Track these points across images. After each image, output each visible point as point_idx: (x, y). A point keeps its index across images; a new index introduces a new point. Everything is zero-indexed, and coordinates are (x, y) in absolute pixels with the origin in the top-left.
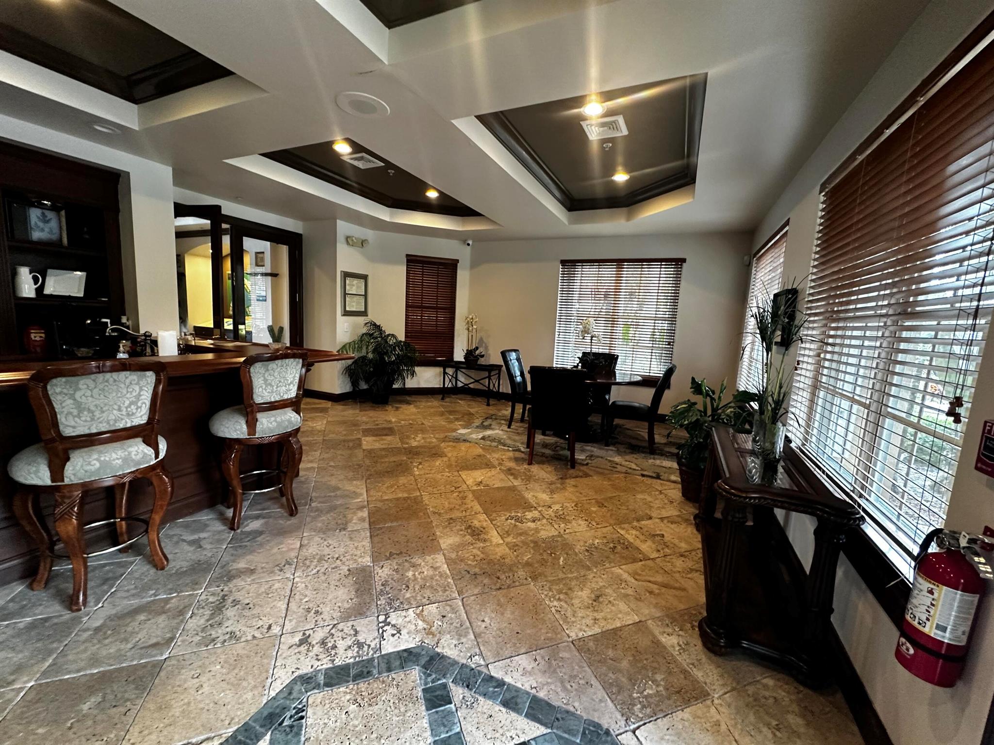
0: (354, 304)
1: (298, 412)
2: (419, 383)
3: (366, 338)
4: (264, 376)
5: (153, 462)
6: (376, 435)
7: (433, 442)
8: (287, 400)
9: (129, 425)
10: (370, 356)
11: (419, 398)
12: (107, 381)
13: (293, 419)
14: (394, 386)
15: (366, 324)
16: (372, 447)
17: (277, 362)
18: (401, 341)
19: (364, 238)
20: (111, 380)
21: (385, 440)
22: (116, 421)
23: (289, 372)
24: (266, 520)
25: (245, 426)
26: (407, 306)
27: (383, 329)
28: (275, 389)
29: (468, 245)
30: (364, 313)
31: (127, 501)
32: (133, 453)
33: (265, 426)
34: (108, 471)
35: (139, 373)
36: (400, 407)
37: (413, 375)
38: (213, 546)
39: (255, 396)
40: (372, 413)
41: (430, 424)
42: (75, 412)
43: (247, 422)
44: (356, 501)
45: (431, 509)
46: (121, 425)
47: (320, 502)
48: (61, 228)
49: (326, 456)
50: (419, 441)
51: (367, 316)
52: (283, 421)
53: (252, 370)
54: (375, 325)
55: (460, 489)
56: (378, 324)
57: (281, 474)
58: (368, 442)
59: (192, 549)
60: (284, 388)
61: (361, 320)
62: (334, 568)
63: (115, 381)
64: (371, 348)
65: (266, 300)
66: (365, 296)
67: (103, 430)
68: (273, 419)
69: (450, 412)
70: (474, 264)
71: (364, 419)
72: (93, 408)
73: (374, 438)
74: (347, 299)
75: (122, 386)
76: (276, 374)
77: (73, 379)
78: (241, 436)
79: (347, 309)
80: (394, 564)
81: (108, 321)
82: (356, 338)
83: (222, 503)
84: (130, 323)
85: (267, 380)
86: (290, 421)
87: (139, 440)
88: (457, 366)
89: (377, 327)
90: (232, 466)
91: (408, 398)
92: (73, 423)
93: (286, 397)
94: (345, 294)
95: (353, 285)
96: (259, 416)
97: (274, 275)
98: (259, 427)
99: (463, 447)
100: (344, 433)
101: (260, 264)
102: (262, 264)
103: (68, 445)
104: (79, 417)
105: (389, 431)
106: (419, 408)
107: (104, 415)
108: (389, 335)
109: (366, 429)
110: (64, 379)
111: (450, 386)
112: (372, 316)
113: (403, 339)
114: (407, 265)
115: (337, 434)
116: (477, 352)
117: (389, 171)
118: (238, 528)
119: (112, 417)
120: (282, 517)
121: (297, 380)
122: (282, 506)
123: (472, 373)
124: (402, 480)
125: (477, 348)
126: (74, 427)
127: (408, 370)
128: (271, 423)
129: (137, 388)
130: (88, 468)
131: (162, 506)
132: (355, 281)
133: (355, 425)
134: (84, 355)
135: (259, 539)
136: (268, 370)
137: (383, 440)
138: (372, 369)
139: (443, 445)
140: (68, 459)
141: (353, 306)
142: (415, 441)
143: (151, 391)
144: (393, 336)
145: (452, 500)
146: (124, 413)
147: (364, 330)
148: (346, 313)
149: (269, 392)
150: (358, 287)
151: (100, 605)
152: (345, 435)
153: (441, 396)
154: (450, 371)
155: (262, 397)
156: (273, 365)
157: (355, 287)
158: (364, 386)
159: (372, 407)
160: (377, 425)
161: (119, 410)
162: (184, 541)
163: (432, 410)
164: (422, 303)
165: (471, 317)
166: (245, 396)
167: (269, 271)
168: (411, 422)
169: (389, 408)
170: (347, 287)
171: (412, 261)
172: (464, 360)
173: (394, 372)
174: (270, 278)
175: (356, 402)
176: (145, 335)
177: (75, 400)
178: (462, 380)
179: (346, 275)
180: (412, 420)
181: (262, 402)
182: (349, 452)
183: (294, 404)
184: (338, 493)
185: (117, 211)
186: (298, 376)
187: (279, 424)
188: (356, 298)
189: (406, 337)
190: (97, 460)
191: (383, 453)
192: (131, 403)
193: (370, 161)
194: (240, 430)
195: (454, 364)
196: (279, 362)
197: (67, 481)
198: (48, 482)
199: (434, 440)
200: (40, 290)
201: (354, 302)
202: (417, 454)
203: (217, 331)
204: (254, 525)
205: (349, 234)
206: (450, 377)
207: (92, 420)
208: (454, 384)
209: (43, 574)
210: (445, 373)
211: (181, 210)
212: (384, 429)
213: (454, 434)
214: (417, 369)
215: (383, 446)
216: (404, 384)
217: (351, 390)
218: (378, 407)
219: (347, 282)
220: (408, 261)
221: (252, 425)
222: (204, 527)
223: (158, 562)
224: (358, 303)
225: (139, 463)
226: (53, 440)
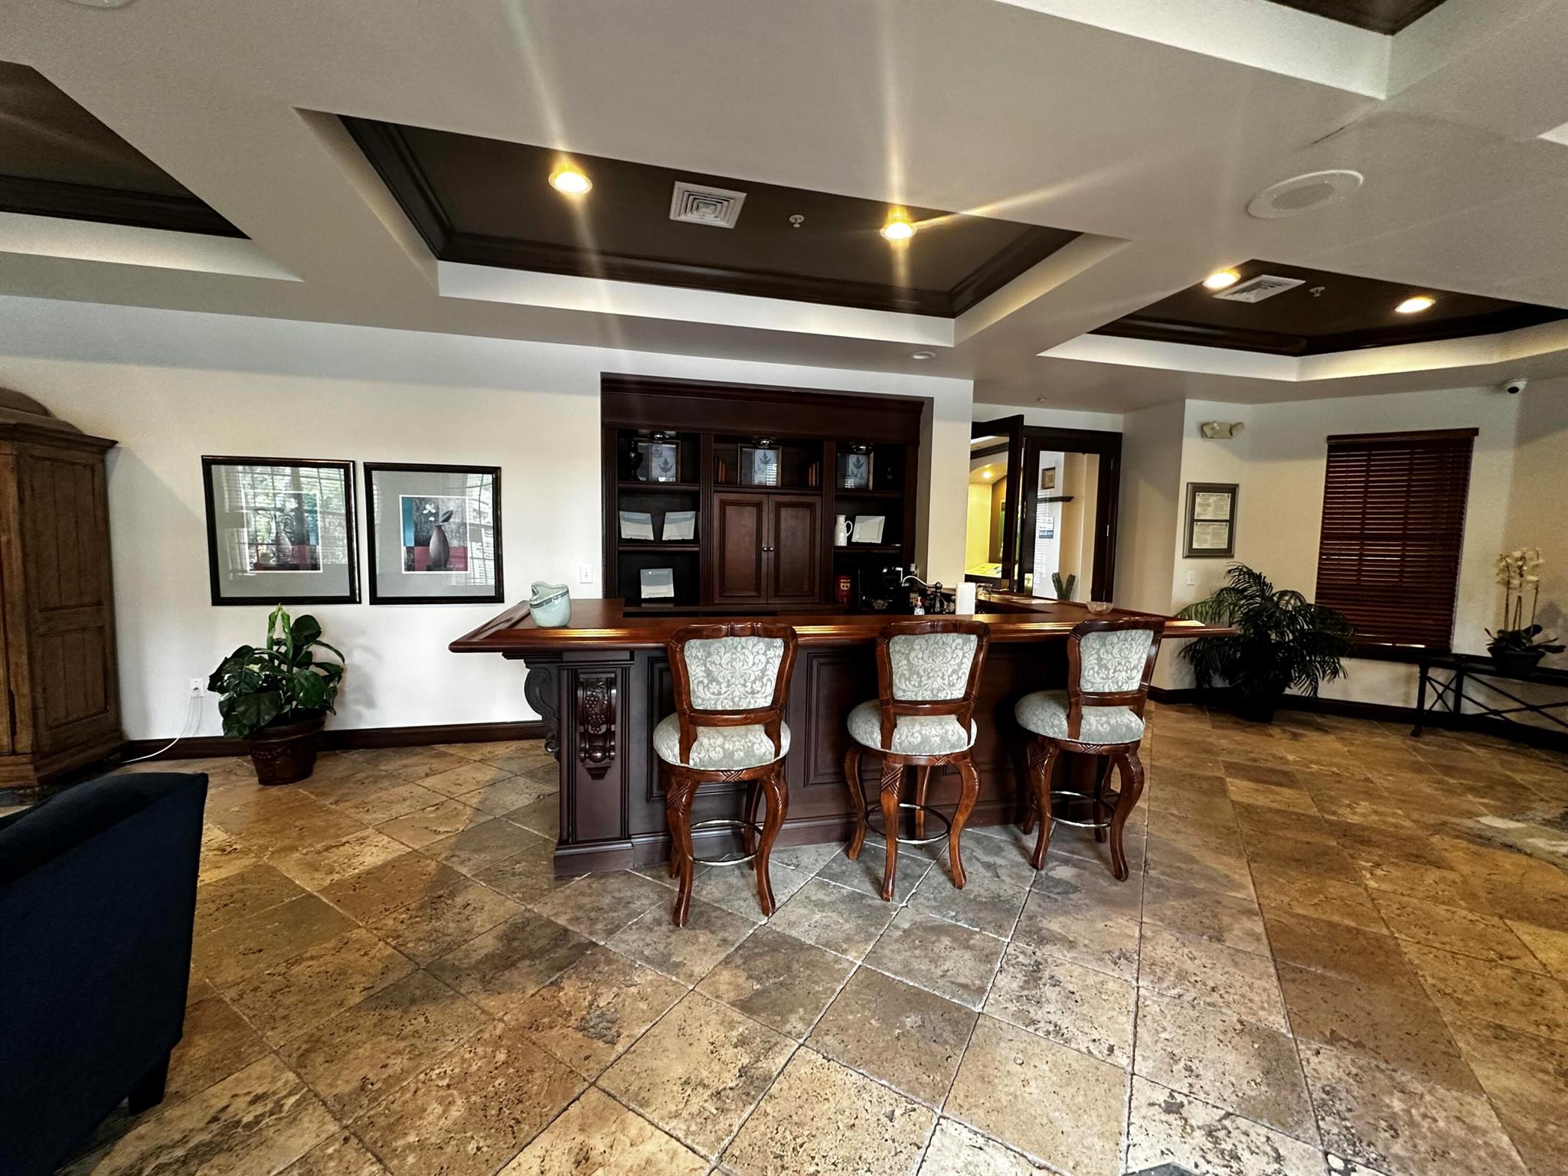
0: (1208, 537)
1: (1140, 716)
2: (1346, 691)
3: (1231, 599)
4: (1098, 653)
5: (966, 748)
6: (1257, 781)
7: (1402, 827)
8: (1127, 693)
9: (948, 698)
10: (1236, 629)
11: (1347, 723)
12: (937, 643)
13: (1133, 725)
14: (1288, 691)
15: (1229, 572)
16: (1251, 801)
17: (1118, 633)
18: (1310, 605)
19: (1234, 422)
20: (941, 642)
21: (1277, 793)
22: (939, 690)
23: (1133, 650)
24: (1082, 871)
25: (1065, 723)
26: (1324, 537)
27: (1268, 581)
28: (1111, 675)
29: (1514, 390)
30: (1227, 553)
31: (928, 787)
32: (950, 732)
33: (1094, 728)
34: (927, 748)
35: (965, 636)
36: (1302, 735)
37: (1335, 673)
38: (1013, 882)
39: (1082, 681)
40: (1238, 736)
41: (1386, 784)
42: (907, 673)
43: (1068, 717)
44: (1234, 894)
45: (1430, 981)
46: (942, 696)
47: (1163, 873)
48: (869, 472)
49: (1160, 794)
50: (1363, 815)
51: (1232, 557)
52: (1118, 725)
53: (1083, 642)
54: (1250, 573)
55: (1517, 964)
56: (1257, 571)
57: (1101, 806)
58: (1239, 789)
59: (989, 875)
60: (1124, 673)
61: (1221, 565)
62: (1209, 1004)
63: (944, 643)
64: (1238, 616)
65: (1052, 537)
66: (1231, 522)
67: (927, 699)
68: (1104, 719)
69: (1448, 770)
70: (1528, 433)
71: (1224, 742)
72: (922, 673)
73: (1251, 785)
74: (1196, 529)
75: (949, 650)
76: (1115, 651)
77: (911, 637)
78: (1060, 737)
79: (1195, 546)
80: (1348, 1059)
81: (901, 569)
82: (1207, 596)
83: (1017, 823)
84: (917, 572)
85: (1102, 659)
86: (1129, 728)
87: (953, 717)
88: (1465, 666)
89: (1257, 579)
90: (1044, 777)
91: (1320, 720)
92: (904, 687)
93: (1125, 688)
94: (1192, 521)
95: (1208, 505)
96: (1086, 710)
97: (1066, 499)
98: (1085, 727)
99: (1508, 861)
100: (1188, 761)
101: (1048, 485)
102: (1051, 485)
103: (899, 711)
104: (910, 681)
105: (1285, 778)
106: (1352, 744)
107: (930, 681)
108: (1283, 593)
109: (1230, 763)
110: (903, 637)
111: (1437, 708)
112: (1241, 557)
113: (1313, 602)
114: (1329, 456)
115: (1174, 761)
116: (1537, 639)
117: (1312, 290)
118: (1042, 869)
119: (936, 686)
120: (1102, 874)
121: (1144, 661)
122: (1100, 856)
123: (1515, 687)
124: (1336, 887)
125: (1537, 629)
126: (904, 691)
127: (1323, 663)
128: (1102, 725)
129: (960, 654)
130: (911, 740)
131: (967, 807)
132: (1213, 498)
133: (1208, 752)
134: (881, 607)
135: (1072, 896)
136: (1105, 645)
137: (1271, 792)
138: (1238, 655)
139: (1435, 839)
140: (896, 726)
141: (1205, 541)
142: (1355, 813)
143: (971, 660)
144: (1295, 594)
145: (1492, 983)
146: (946, 682)
147: (1227, 583)
148: (1192, 553)
149: (1102, 678)
150: (1218, 508)
151: (904, 904)
152: (1190, 766)
153: (1412, 727)
154: (1439, 675)
155: (1093, 683)
156: (1113, 637)
157: (1211, 507)
158: (1218, 682)
159: (1235, 723)
160: (1255, 760)
161: (943, 678)
162: (978, 860)
163: (1389, 755)
164: (1363, 529)
165: (1517, 554)
166: (1070, 679)
167: (1060, 494)
168: (1335, 769)
169: (1276, 731)
170: (1197, 509)
171: (1340, 447)
172: (1489, 655)
173: (1287, 664)
174: (1060, 504)
175: (1203, 711)
176: (936, 587)
177: (909, 661)
178: (1476, 699)
179: (1197, 488)
180: (1339, 766)
181: (1091, 690)
182: (1206, 799)
183: (1135, 701)
184: (1195, 867)
185: (917, 443)
186: (1145, 656)
187: (1114, 729)
188: (1212, 527)
189: (1318, 596)
190: (920, 732)
191: (1279, 819)
192: (954, 672)
193: (1273, 285)
194: (1060, 727)
195: (1452, 660)
196: (1122, 634)
197: (893, 751)
198: (878, 747)
199: (1407, 823)
200: (849, 538)
201: (1208, 534)
202: (1366, 842)
203: (1006, 582)
204: (1063, 872)
205: (1205, 420)
206: (1440, 689)
207: (920, 686)
208: (1451, 704)
209: (856, 844)
210: (1424, 679)
211: (978, 430)
212: (1271, 771)
213: (1468, 823)
214: (1344, 662)
215: (1275, 805)
216: (1315, 689)
217: (1193, 687)
218: (1251, 726)
219: (1198, 500)
220: (1331, 449)
221: (1075, 722)
222: (998, 850)
223: (955, 877)
224: (1216, 535)
225: (953, 746)
226: (887, 702)
